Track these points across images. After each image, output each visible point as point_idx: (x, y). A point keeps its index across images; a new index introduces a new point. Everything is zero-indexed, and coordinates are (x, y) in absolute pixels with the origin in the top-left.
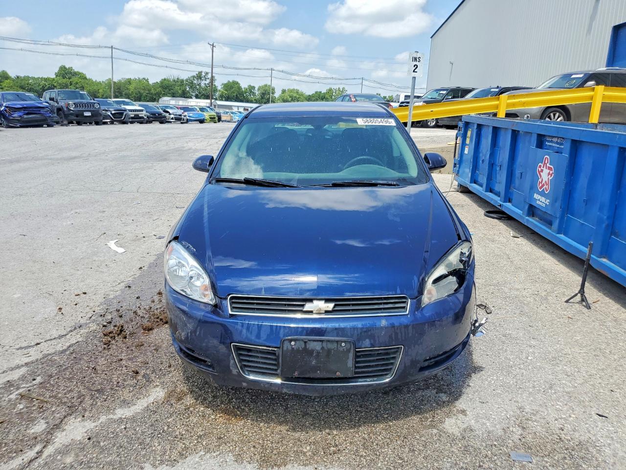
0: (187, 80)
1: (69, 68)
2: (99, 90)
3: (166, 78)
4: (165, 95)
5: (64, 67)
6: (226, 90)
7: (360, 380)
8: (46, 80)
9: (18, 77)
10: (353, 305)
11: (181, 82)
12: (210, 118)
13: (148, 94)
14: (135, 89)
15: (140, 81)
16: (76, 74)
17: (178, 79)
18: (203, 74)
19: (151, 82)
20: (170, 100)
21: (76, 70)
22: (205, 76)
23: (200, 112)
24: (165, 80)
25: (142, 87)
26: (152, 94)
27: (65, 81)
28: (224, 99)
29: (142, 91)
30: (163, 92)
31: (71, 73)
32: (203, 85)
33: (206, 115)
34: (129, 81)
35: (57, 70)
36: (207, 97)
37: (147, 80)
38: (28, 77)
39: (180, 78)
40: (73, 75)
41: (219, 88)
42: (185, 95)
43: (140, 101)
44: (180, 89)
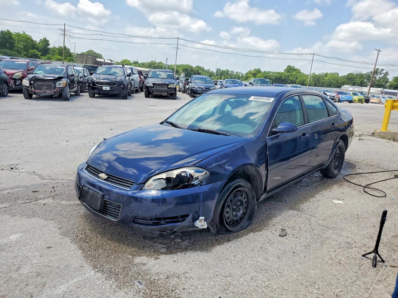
0: (365, 75)
1: (292, 67)
2: (306, 79)
3: (352, 73)
4: (347, 84)
5: (290, 66)
6: (396, 82)
7: (108, 216)
8: (278, 73)
9: (265, 72)
10: (116, 180)
11: (361, 76)
12: (359, 100)
13: (336, 83)
14: (328, 79)
15: (333, 74)
16: (295, 70)
17: (360, 73)
18: (380, 70)
19: (340, 75)
20: (349, 87)
21: (296, 68)
22: (380, 72)
23: (352, 96)
24: (351, 74)
25: (333, 78)
26: (339, 83)
27: (288, 74)
28: (392, 88)
29: (332, 81)
30: (347, 82)
31: (293, 69)
32: (377, 78)
33: (356, 98)
34: (326, 75)
35: (285, 68)
36: (379, 86)
37: (338, 74)
38: (270, 72)
39: (362, 73)
40: (294, 71)
41: (390, 80)
42: (362, 84)
43: (330, 87)
44: (359, 80)
